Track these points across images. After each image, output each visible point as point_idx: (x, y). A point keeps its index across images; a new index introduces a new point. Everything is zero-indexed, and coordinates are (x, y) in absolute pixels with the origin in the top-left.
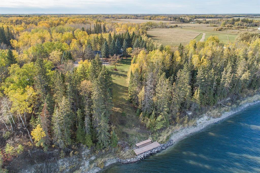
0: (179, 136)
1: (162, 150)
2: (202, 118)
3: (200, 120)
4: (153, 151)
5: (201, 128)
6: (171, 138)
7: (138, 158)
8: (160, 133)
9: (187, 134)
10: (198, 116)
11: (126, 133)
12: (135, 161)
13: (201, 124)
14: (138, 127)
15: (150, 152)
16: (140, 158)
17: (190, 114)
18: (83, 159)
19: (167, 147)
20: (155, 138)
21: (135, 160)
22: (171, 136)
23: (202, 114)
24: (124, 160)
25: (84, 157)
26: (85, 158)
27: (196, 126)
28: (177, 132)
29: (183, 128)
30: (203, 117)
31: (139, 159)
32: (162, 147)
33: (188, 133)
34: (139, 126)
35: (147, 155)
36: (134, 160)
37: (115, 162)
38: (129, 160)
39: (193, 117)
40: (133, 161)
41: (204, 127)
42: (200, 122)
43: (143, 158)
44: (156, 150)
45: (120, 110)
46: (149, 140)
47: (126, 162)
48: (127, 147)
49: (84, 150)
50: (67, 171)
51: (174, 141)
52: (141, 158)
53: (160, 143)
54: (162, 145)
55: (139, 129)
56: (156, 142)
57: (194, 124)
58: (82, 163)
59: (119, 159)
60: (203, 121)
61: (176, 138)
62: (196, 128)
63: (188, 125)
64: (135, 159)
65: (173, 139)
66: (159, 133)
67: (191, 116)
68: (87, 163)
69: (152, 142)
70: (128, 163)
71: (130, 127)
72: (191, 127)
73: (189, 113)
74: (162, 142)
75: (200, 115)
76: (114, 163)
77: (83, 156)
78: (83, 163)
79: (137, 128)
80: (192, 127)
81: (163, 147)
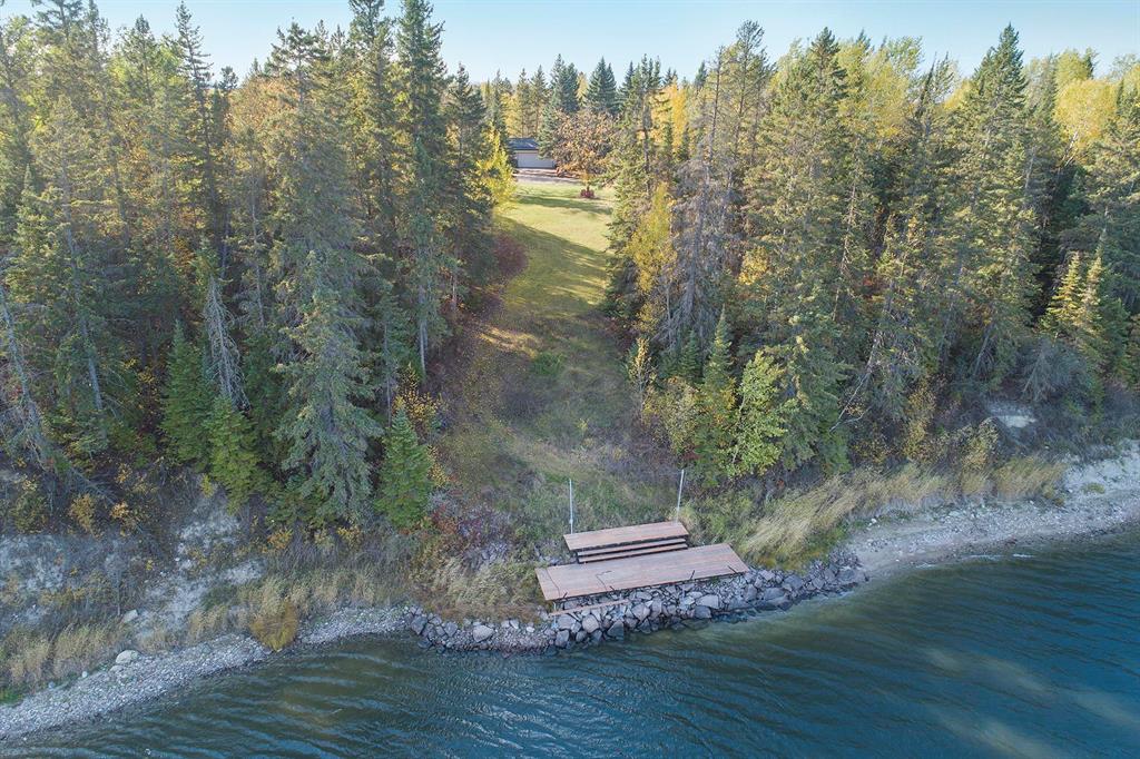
0: (914, 547)
1: (759, 609)
2: (1107, 464)
3: (1091, 475)
4: (689, 601)
5: (1100, 522)
6: (852, 547)
7: (555, 626)
8: (767, 502)
9: (983, 540)
10: (1080, 445)
11: (523, 465)
12: (525, 641)
13: (1096, 495)
14: (615, 444)
15: (658, 605)
16: (575, 629)
17: (1018, 420)
18: (173, 568)
19: (804, 596)
20: (717, 523)
21: (529, 636)
22: (846, 536)
23: (1109, 437)
24: (451, 627)
25: (184, 558)
26: (188, 564)
27: (1057, 503)
28: (905, 516)
29: (950, 498)
30: (1115, 457)
31: (563, 638)
32: (759, 590)
33: (991, 539)
34: (627, 437)
35: (632, 623)
36: (522, 632)
37: (386, 626)
38: (481, 631)
39: (1034, 447)
40: (510, 640)
41: (1120, 516)
42: (1096, 488)
43: (598, 635)
44: (712, 601)
45: (530, 344)
46: (673, 528)
47: (461, 640)
48: (501, 547)
49: (203, 518)
50: (31, 617)
51: (867, 568)
52: (580, 636)
53: (756, 558)
54: (768, 575)
55: (619, 452)
56: (724, 546)
57: (1046, 490)
58: (152, 587)
59: (419, 612)
60: (1115, 485)
61: (891, 550)
62: (1052, 517)
63: (990, 485)
64: (530, 629)
65: (859, 554)
66: (763, 499)
67: (1022, 440)
68: (191, 596)
69: (691, 545)
70: (471, 649)
71: (565, 436)
72: (1015, 506)
73: (1012, 414)
74: (765, 552)
75: (1096, 442)
76: (378, 630)
77: (181, 549)
78: (157, 592)
79: (607, 448)
80: (1026, 507)
81: (774, 590)
